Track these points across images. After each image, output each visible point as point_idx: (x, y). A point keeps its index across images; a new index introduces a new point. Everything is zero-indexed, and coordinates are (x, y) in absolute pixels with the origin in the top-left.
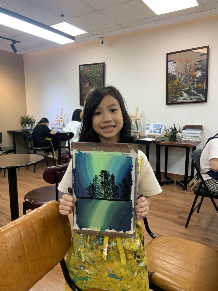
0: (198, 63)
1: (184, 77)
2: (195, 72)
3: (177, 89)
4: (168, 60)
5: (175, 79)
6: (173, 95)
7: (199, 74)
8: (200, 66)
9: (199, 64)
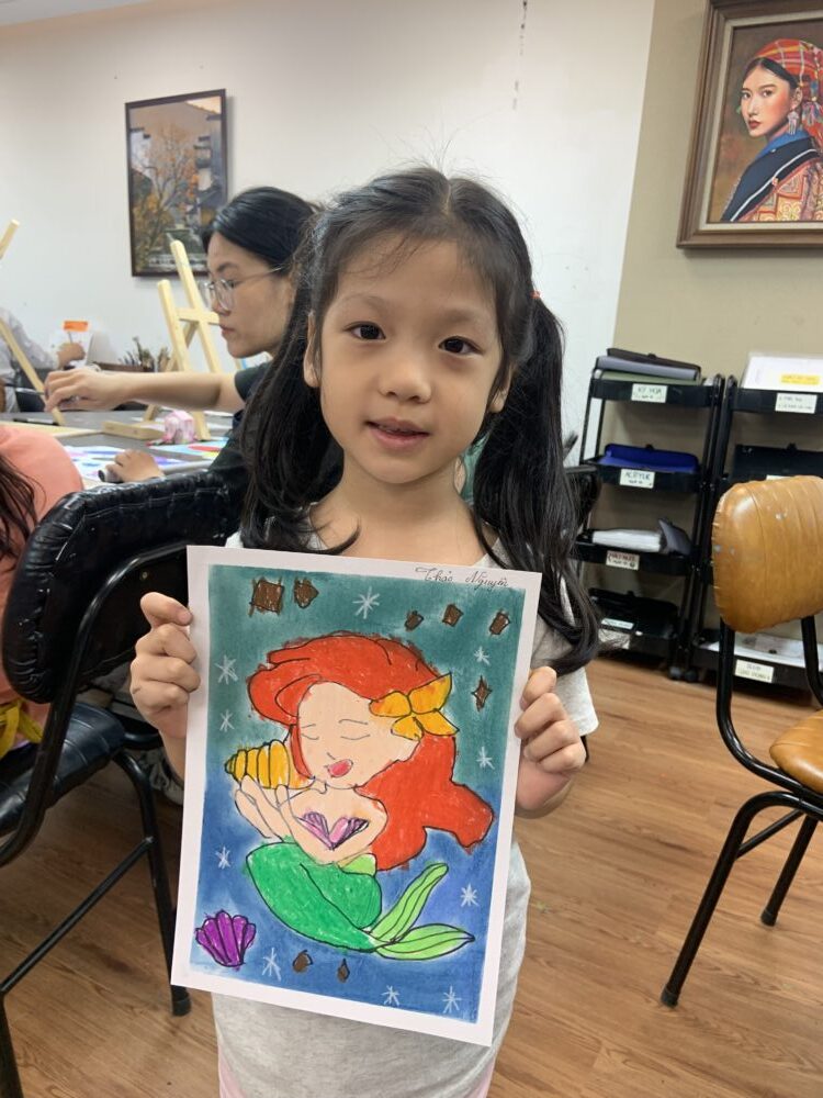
0: (201, 144)
1: (170, 187)
2: (197, 172)
3: (157, 226)
4: (132, 127)
5: (148, 192)
6: (147, 247)
7: (205, 181)
8: (207, 155)
9: (205, 148)
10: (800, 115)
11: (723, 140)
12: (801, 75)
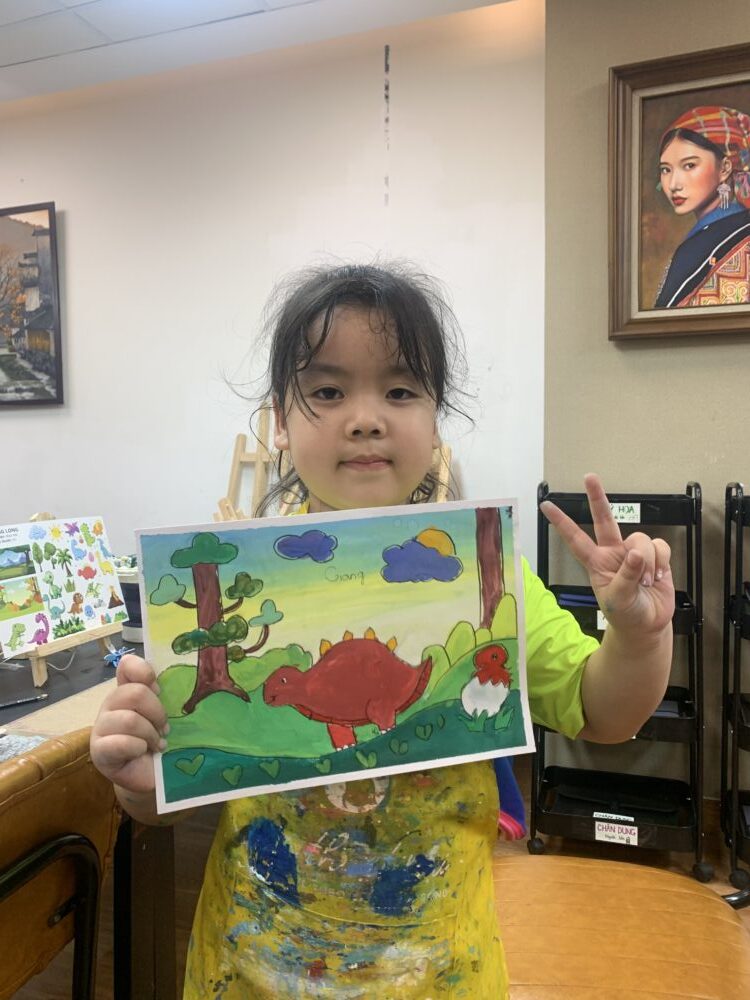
0: (28, 261)
2: (23, 292)
7: (33, 301)
9: (31, 265)
10: (733, 187)
11: (645, 220)
12: (727, 144)
